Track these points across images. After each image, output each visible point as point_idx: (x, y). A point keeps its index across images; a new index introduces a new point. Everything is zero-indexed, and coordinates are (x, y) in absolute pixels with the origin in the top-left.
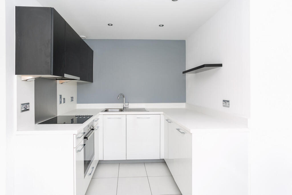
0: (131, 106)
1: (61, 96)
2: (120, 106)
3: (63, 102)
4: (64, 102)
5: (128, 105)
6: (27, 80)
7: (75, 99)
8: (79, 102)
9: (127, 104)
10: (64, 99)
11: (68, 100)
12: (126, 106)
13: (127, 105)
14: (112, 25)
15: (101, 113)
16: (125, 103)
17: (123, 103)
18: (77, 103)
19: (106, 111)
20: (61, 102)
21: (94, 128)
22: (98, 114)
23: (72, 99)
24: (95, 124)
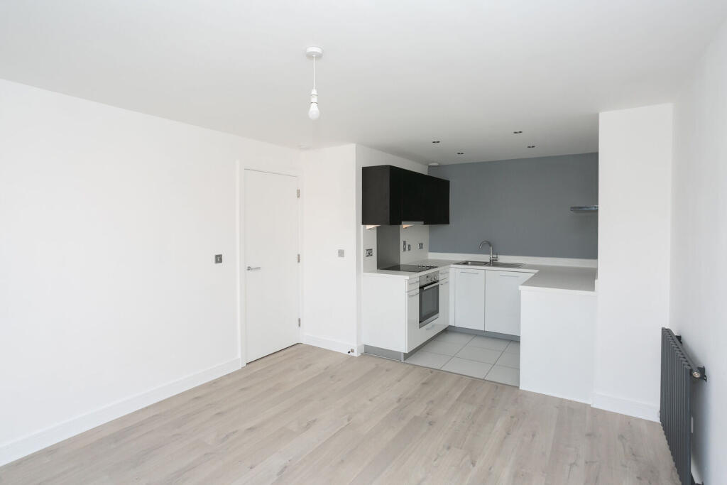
0: (502, 259)
1: (405, 243)
2: (486, 258)
3: (407, 249)
4: (409, 250)
5: (497, 258)
7: (426, 246)
8: (431, 250)
9: (495, 256)
10: (409, 246)
11: (415, 247)
12: (494, 259)
15: (452, 266)
16: (493, 254)
17: (490, 254)
18: (430, 251)
19: (466, 263)
20: (405, 249)
21: (438, 281)
22: (446, 267)
23: (421, 246)
24: (440, 277)
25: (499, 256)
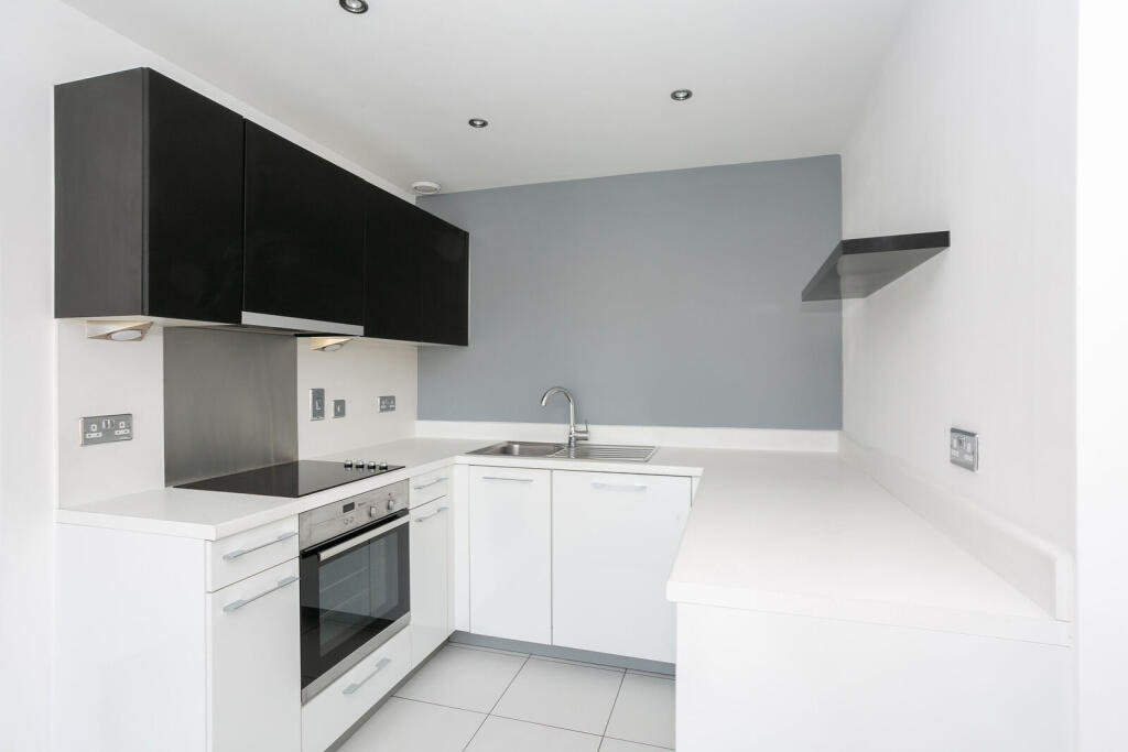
0: (601, 435)
2: (557, 433)
3: (329, 412)
4: (339, 414)
5: (587, 432)
6: (113, 336)
8: (424, 414)
9: (582, 427)
10: (339, 403)
12: (580, 435)
13: (580, 432)
14: (484, 124)
15: (460, 458)
16: (577, 421)
17: (568, 422)
18: (419, 418)
19: (505, 451)
20: (318, 413)
21: (405, 512)
22: (442, 463)
23: (388, 403)
24: (414, 499)
25: (591, 428)
